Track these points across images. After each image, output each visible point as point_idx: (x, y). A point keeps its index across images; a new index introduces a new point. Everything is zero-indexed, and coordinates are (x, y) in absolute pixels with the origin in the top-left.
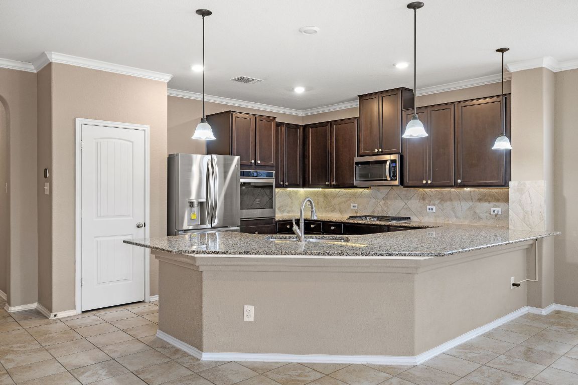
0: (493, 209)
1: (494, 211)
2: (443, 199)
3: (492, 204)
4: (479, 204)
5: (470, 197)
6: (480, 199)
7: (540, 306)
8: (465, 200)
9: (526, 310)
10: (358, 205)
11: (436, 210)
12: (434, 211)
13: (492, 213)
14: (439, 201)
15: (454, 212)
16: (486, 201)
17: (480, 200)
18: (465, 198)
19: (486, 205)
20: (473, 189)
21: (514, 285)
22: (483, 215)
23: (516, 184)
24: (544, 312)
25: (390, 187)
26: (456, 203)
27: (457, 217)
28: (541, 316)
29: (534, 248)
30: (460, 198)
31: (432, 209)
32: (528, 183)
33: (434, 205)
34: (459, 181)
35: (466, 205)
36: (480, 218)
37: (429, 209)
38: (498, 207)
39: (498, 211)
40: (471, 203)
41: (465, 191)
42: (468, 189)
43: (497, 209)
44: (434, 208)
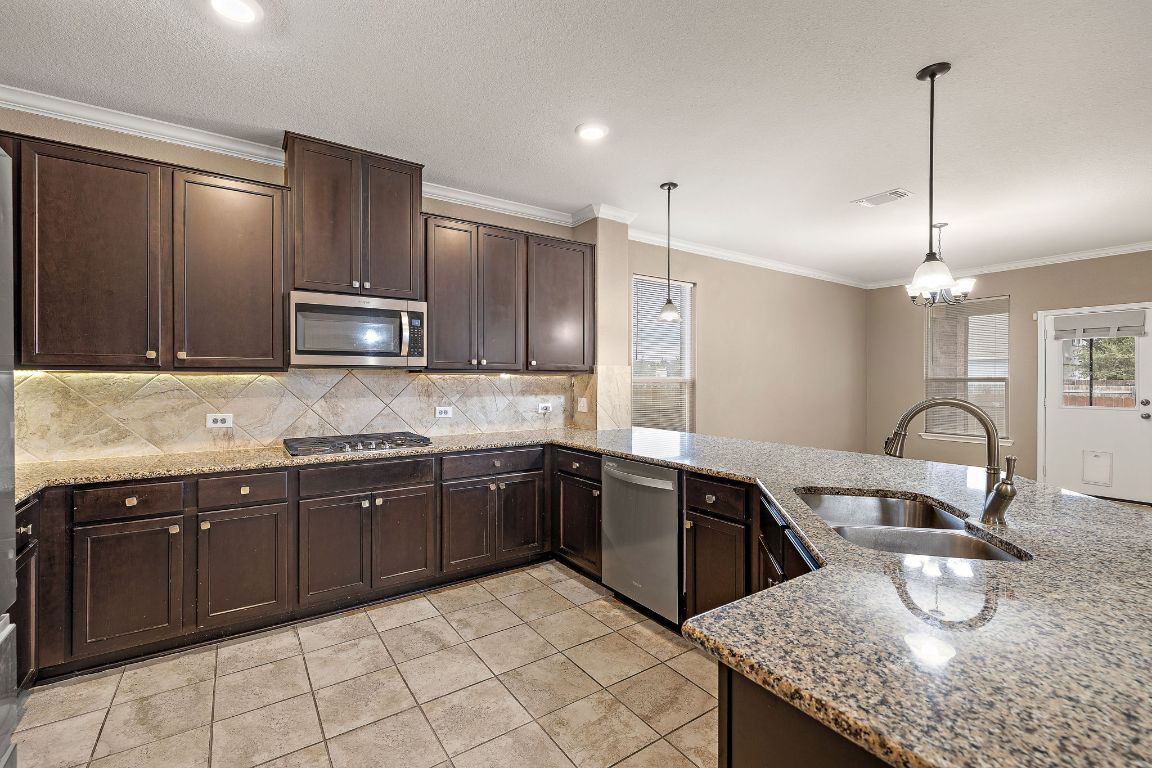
1: (543, 408)
2: (465, 394)
3: (539, 398)
4: (522, 398)
5: (511, 389)
6: (524, 391)
8: (503, 393)
10: (237, 416)
11: (454, 414)
12: (450, 415)
13: (540, 411)
14: (458, 396)
15: (485, 414)
16: (531, 395)
17: (523, 393)
18: (500, 391)
19: (531, 399)
20: (513, 376)
22: (528, 415)
23: (603, 370)
25: (345, 372)
26: (488, 399)
27: (490, 423)
30: (494, 390)
31: (446, 412)
32: (616, 368)
33: (450, 405)
34: (534, 363)
35: (502, 402)
36: (524, 420)
37: (441, 413)
38: (549, 402)
39: (548, 408)
40: (511, 398)
42: (505, 376)
43: (545, 406)
44: (450, 409)
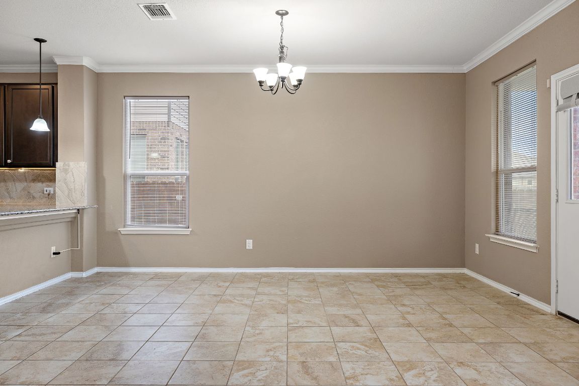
0: (45, 189)
1: (47, 191)
3: (44, 184)
4: (32, 184)
5: (25, 178)
6: (34, 180)
7: (81, 270)
8: (20, 181)
9: (70, 275)
13: (45, 193)
15: (8, 192)
16: (39, 182)
18: (19, 179)
19: (39, 185)
20: (27, 170)
21: (54, 254)
22: (37, 195)
23: (62, 166)
24: (85, 275)
26: (10, 185)
27: (11, 198)
28: (82, 278)
29: (76, 221)
30: (15, 179)
32: (71, 164)
34: (9, 161)
35: (20, 186)
36: (34, 198)
38: (51, 187)
39: (50, 191)
40: (25, 184)
41: (19, 172)
43: (48, 189)
